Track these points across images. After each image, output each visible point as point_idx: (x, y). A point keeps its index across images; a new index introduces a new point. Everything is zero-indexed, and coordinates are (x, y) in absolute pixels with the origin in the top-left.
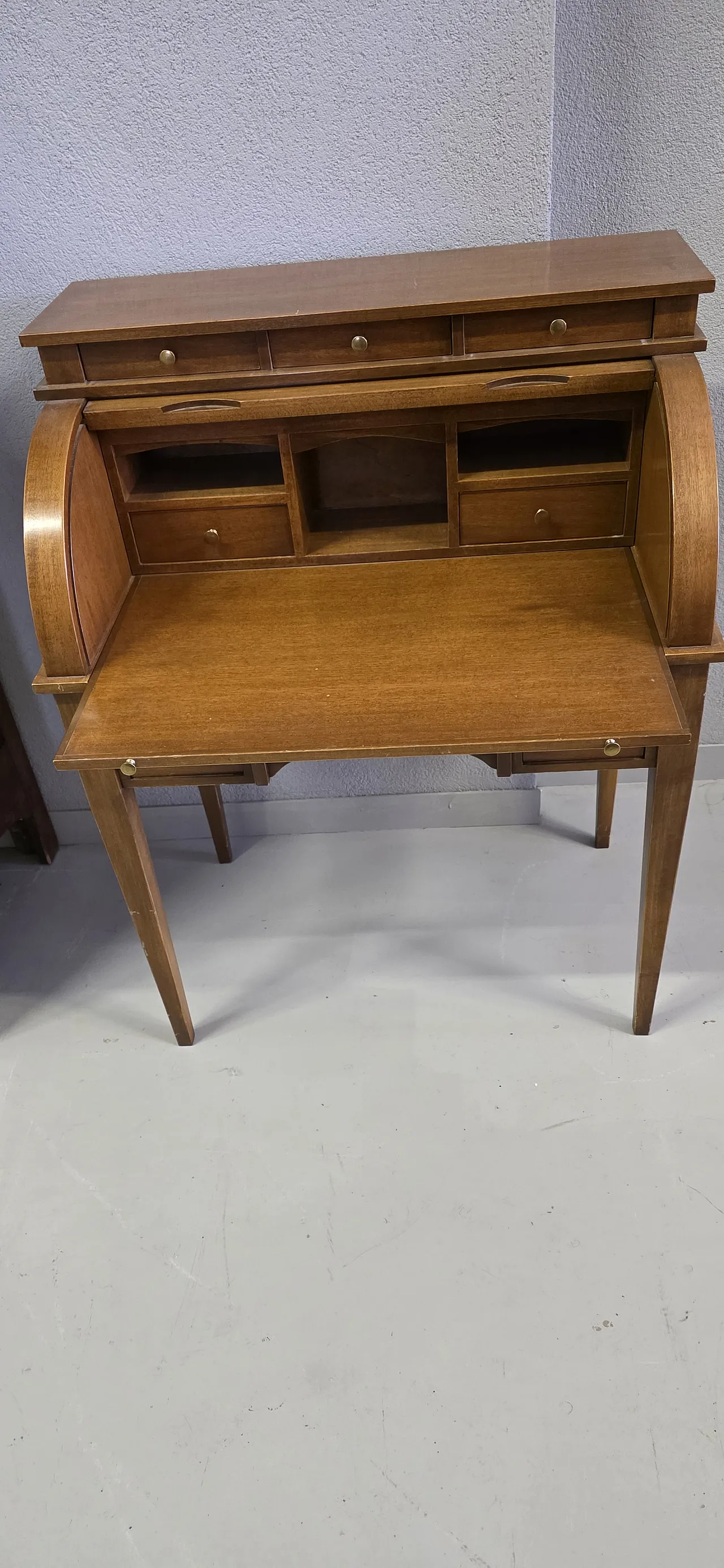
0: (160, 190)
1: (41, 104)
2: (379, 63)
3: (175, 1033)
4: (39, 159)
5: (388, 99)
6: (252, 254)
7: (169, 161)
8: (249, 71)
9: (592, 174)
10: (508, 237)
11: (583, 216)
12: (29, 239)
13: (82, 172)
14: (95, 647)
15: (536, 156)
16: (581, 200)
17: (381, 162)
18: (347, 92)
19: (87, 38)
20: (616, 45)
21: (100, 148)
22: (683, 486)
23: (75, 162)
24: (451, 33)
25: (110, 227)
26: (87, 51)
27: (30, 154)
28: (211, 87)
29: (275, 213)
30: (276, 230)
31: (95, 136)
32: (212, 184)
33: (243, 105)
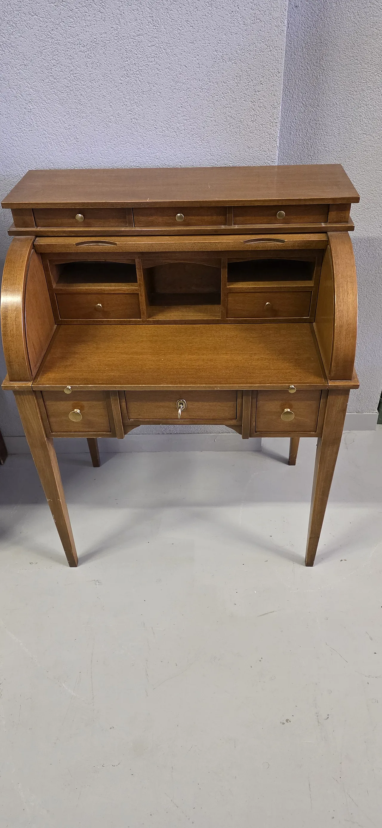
0: (78, 126)
1: (16, 79)
2: (194, 71)
3: (68, 560)
4: (14, 106)
5: (198, 89)
6: (124, 161)
7: (83, 112)
8: (126, 70)
9: (300, 130)
10: (256, 161)
11: (294, 150)
12: (7, 146)
13: (36, 114)
14: (35, 366)
16: (294, 143)
17: (193, 120)
18: (177, 84)
19: (42, 47)
20: (314, 68)
21: (47, 103)
22: (340, 301)
23: (32, 109)
24: (231, 59)
25: (50, 143)
26: (42, 54)
27: (9, 103)
28: (107, 77)
29: (137, 141)
30: (137, 150)
31: (44, 96)
33: (123, 87)
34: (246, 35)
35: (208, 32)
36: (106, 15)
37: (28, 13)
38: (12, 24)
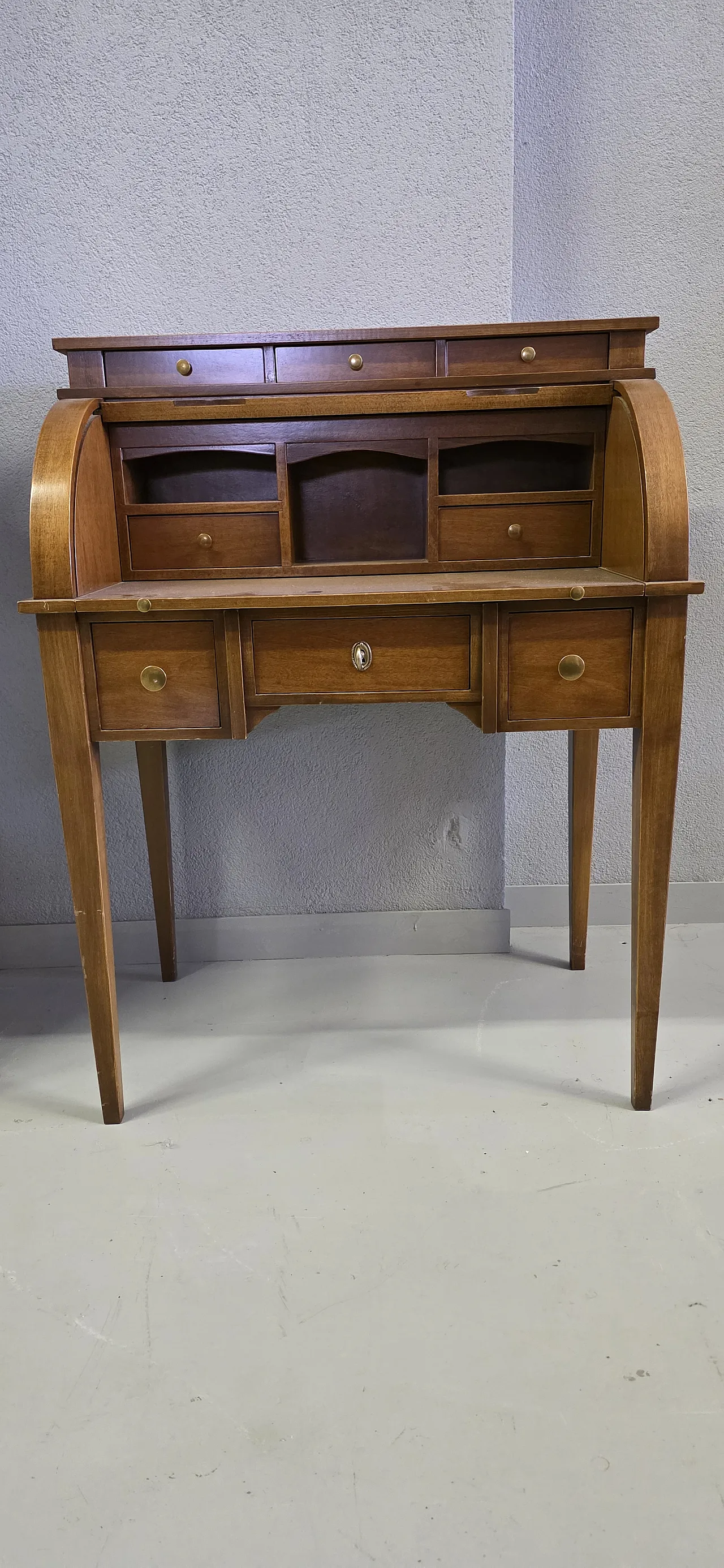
2: (373, 210)
4: (83, 268)
8: (267, 211)
15: (499, 286)
21: (136, 263)
23: (113, 273)
25: (136, 327)
28: (235, 221)
31: (133, 253)
32: (228, 297)
34: (453, 155)
35: (395, 152)
36: (240, 130)
37: (121, 130)
38: (94, 145)
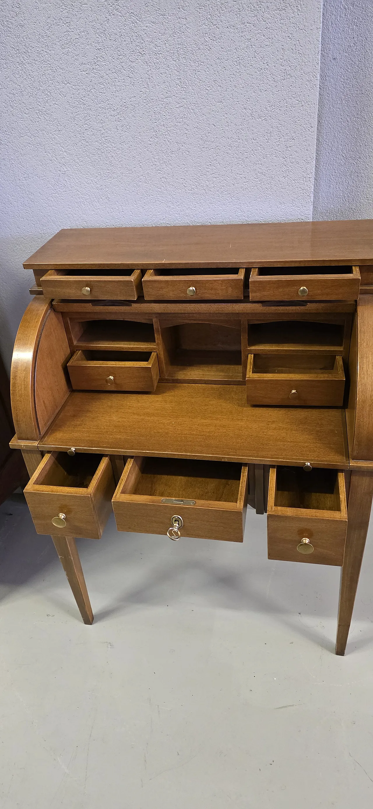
0: (109, 186)
1: (52, 144)
2: (222, 129)
3: (81, 616)
4: (49, 169)
5: (227, 147)
6: (154, 219)
7: (114, 172)
8: (155, 131)
9: (340, 183)
10: (289, 217)
11: (334, 204)
12: (43, 206)
13: (70, 176)
15: (305, 177)
16: (333, 196)
17: (222, 177)
18: (206, 143)
19: (75, 113)
20: (355, 119)
21: (80, 165)
22: (364, 374)
23: (67, 171)
24: (261, 116)
25: (83, 202)
26: (75, 119)
27: (45, 166)
28: (136, 138)
29: (166, 199)
30: (167, 208)
31: (77, 159)
32: (135, 184)
33: (152, 148)
34: (276, 91)
35: (237, 90)
36: (135, 79)
37: (61, 82)
38: (47, 93)
